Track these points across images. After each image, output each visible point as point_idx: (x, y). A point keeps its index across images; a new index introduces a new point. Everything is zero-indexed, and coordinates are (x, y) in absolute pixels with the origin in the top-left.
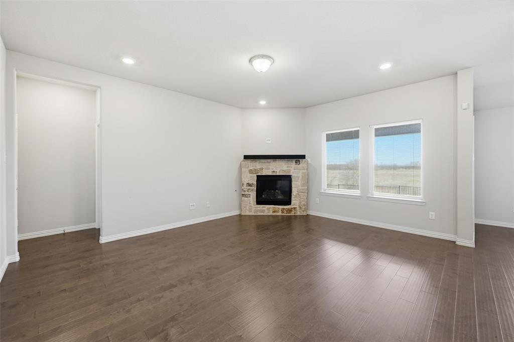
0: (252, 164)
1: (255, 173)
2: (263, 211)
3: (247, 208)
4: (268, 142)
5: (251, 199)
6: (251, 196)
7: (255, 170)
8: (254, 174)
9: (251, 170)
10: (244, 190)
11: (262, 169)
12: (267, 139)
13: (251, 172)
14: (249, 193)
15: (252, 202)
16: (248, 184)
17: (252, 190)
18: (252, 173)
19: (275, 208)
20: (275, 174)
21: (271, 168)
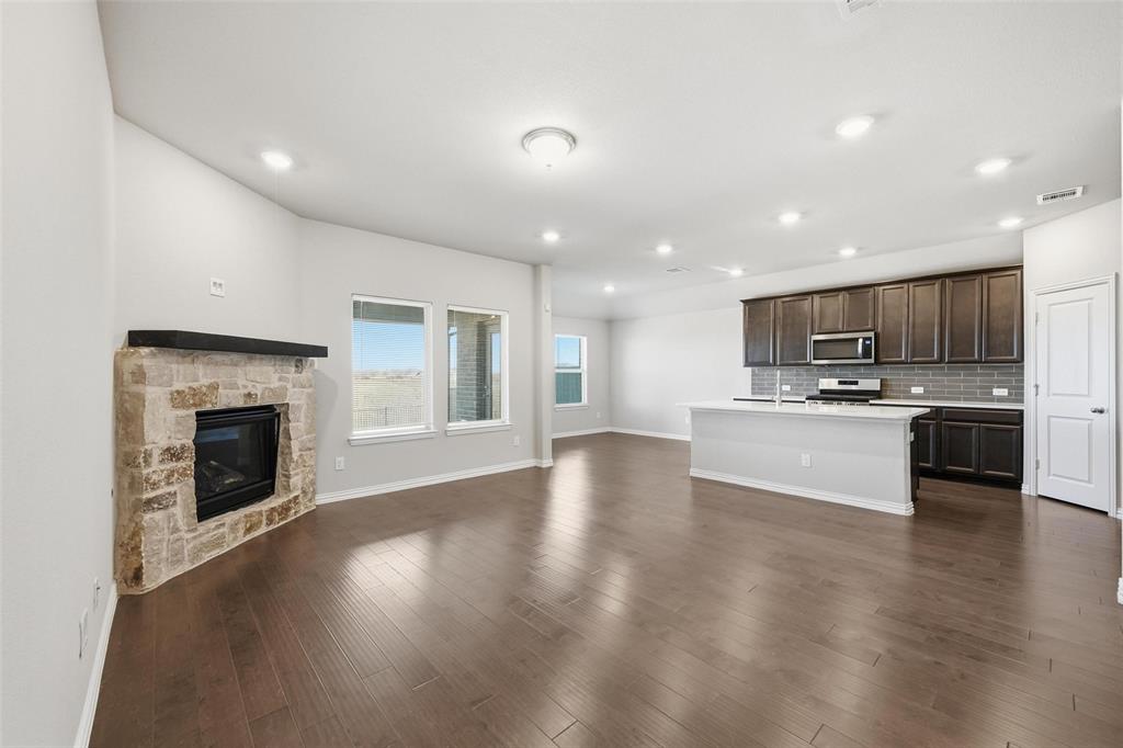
0: (181, 367)
1: (195, 405)
2: (218, 543)
3: (164, 554)
4: (214, 290)
5: (178, 511)
6: (179, 498)
7: (194, 392)
8: (188, 407)
9: (178, 392)
10: (155, 477)
11: (214, 387)
12: (214, 279)
13: (178, 399)
14: (171, 489)
15: (181, 524)
16: (168, 449)
17: (183, 474)
18: (185, 406)
19: (251, 515)
20: (251, 404)
21: (241, 382)
